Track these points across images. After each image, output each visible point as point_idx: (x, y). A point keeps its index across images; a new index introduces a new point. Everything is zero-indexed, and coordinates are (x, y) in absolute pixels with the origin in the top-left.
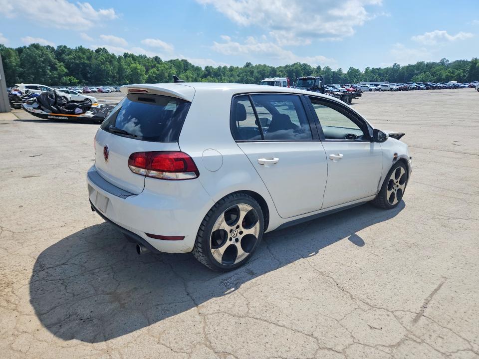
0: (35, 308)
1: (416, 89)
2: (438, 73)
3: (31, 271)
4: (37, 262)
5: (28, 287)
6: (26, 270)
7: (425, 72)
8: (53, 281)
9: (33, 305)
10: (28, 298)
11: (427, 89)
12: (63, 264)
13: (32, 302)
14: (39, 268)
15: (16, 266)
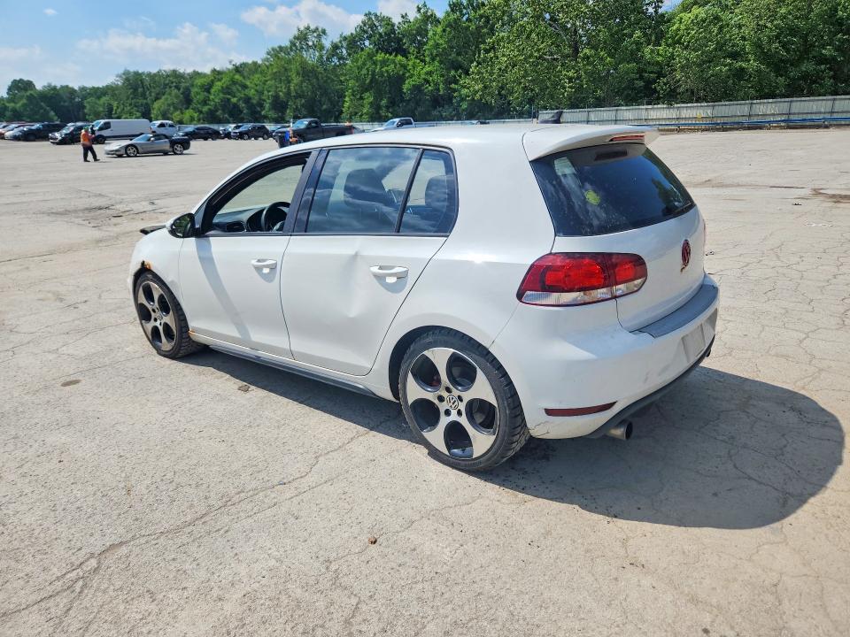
0: (841, 452)
3: (806, 507)
4: (783, 515)
5: (831, 484)
6: (814, 514)
8: (791, 466)
9: (841, 456)
10: (841, 469)
12: (750, 478)
13: (840, 462)
14: (791, 501)
15: (827, 535)
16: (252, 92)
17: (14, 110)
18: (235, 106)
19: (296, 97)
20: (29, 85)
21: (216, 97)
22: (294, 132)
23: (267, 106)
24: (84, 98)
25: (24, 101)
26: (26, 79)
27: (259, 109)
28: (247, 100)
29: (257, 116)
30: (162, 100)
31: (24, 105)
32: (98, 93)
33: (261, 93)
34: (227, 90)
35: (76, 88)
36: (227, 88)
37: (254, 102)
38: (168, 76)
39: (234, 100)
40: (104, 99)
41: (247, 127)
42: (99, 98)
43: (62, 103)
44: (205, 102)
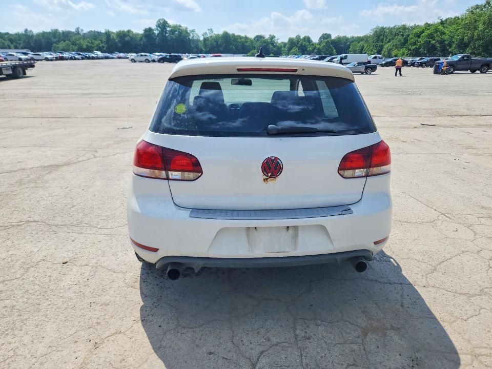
1: (71, 59)
2: (77, 42)
7: (64, 41)
11: (83, 59)
16: (446, 37)
17: (319, 49)
18: (433, 46)
19: (477, 40)
20: (329, 36)
21: (422, 40)
22: (448, 63)
23: (454, 46)
24: (352, 42)
25: (324, 44)
26: (328, 33)
27: (448, 48)
28: (442, 41)
29: (446, 52)
30: (391, 42)
31: (324, 46)
32: (359, 39)
33: (453, 37)
34: (431, 36)
35: (349, 37)
36: (431, 34)
37: (446, 43)
38: (400, 28)
39: (433, 42)
40: (361, 43)
41: (426, 59)
42: (359, 42)
43: (341, 46)
44: (415, 44)
